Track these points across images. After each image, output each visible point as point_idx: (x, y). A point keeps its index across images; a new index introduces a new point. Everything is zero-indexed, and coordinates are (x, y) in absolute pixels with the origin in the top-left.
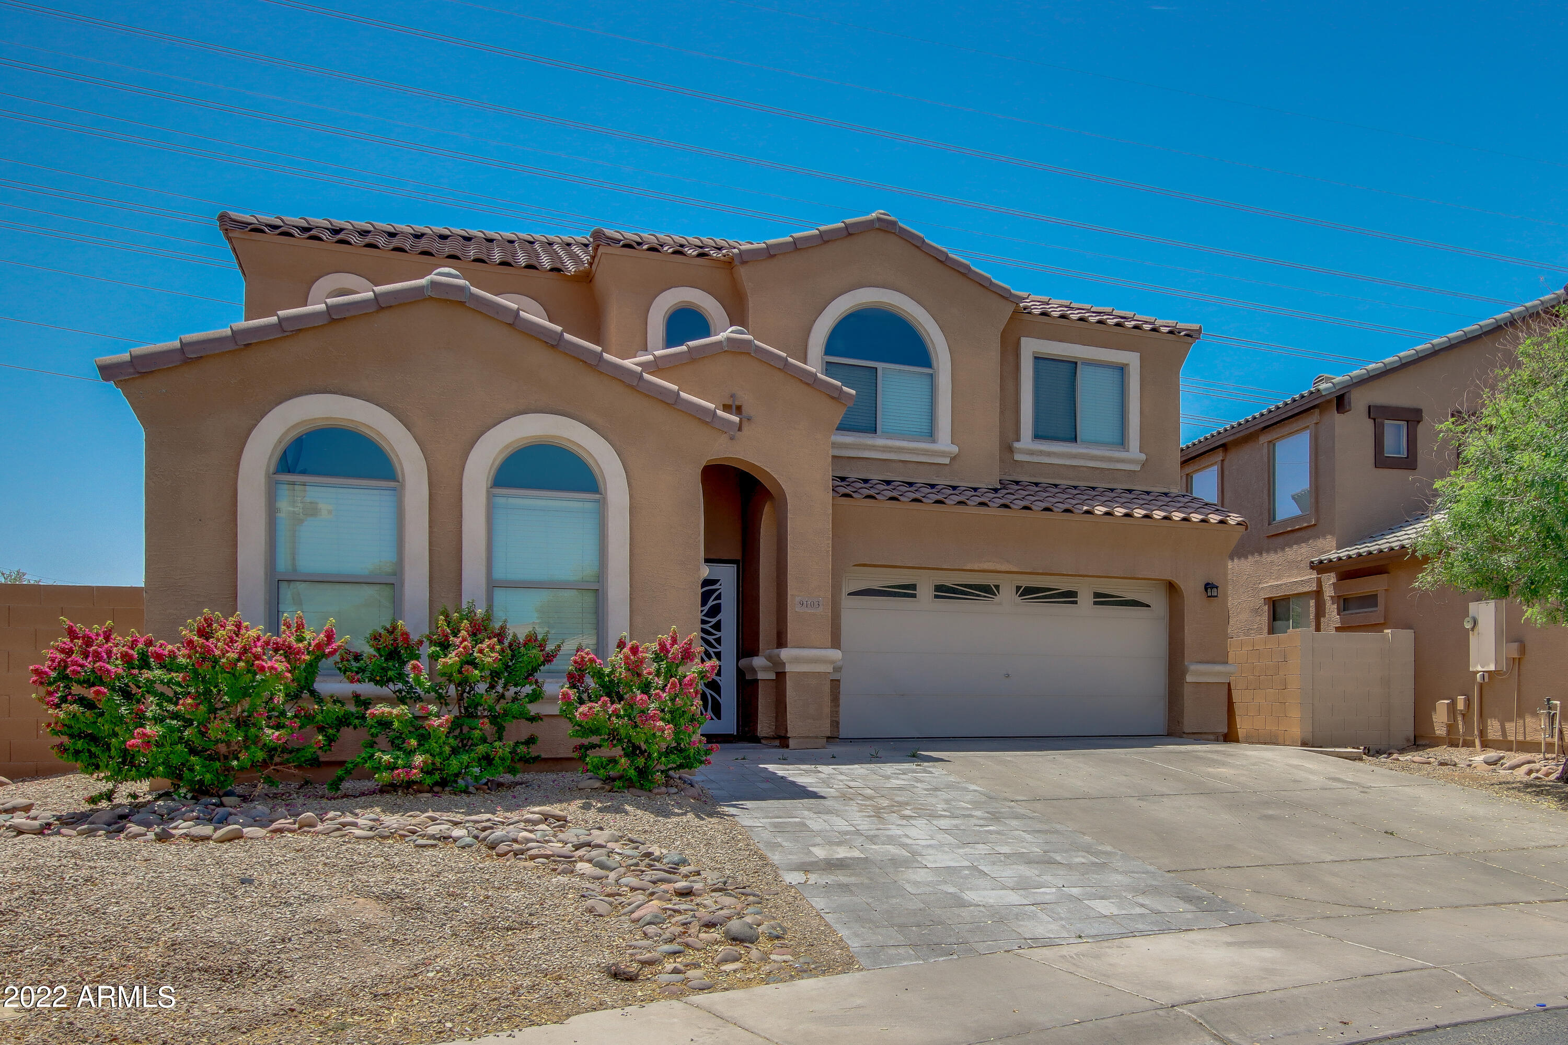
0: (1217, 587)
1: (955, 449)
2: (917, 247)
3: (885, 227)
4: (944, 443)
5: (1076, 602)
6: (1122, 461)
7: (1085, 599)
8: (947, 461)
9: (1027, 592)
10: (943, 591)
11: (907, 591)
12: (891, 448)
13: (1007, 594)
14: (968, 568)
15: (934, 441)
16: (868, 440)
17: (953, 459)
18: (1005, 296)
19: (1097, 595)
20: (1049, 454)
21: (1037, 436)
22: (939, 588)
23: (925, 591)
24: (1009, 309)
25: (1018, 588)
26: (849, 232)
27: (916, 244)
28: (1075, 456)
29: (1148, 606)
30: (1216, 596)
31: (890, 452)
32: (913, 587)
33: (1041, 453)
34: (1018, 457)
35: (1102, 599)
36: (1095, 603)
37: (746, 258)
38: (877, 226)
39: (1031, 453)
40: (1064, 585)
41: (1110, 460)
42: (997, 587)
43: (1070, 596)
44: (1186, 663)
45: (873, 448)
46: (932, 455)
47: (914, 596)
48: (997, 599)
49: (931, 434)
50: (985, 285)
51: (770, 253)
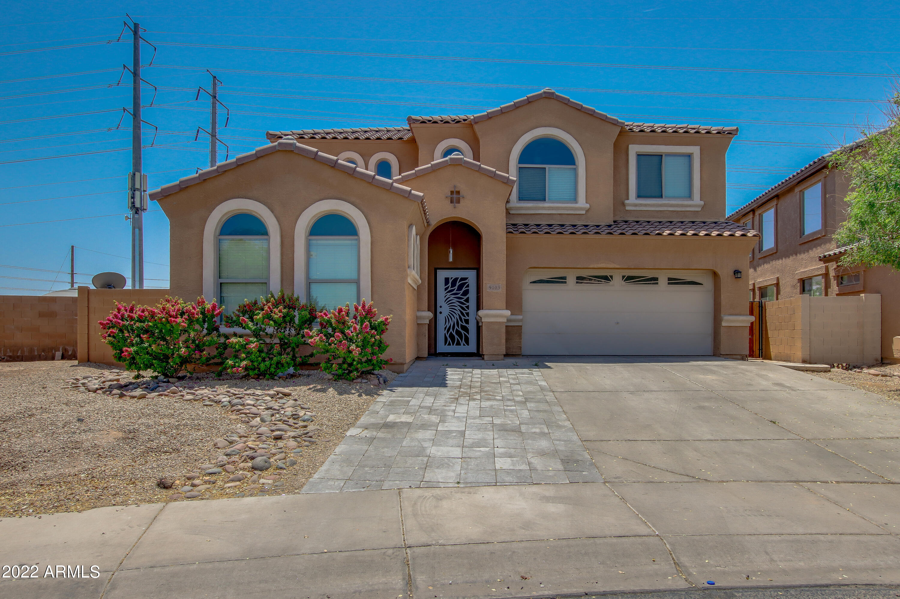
0: (741, 272)
1: (588, 206)
2: (566, 104)
3: (549, 96)
4: (582, 203)
5: (657, 283)
6: (690, 206)
7: (663, 281)
8: (584, 212)
9: (628, 279)
10: (580, 279)
11: (561, 280)
12: (552, 208)
13: (617, 281)
14: (591, 267)
15: (576, 203)
16: (541, 204)
17: (588, 211)
18: (615, 123)
19: (669, 279)
20: (646, 205)
21: (639, 196)
22: (578, 278)
23: (571, 280)
24: (618, 130)
25: (623, 277)
26: (529, 101)
27: (566, 102)
28: (661, 205)
29: (702, 284)
30: (740, 278)
31: (553, 210)
32: (564, 278)
33: (641, 205)
34: (628, 208)
35: (673, 281)
36: (669, 283)
37: (477, 121)
38: (544, 96)
39: (636, 205)
40: (650, 274)
41: (682, 206)
42: (611, 277)
43: (654, 280)
44: (722, 316)
45: (544, 208)
46: (575, 210)
47: (565, 282)
48: (611, 283)
49: (575, 200)
50: (604, 119)
51: (489, 117)
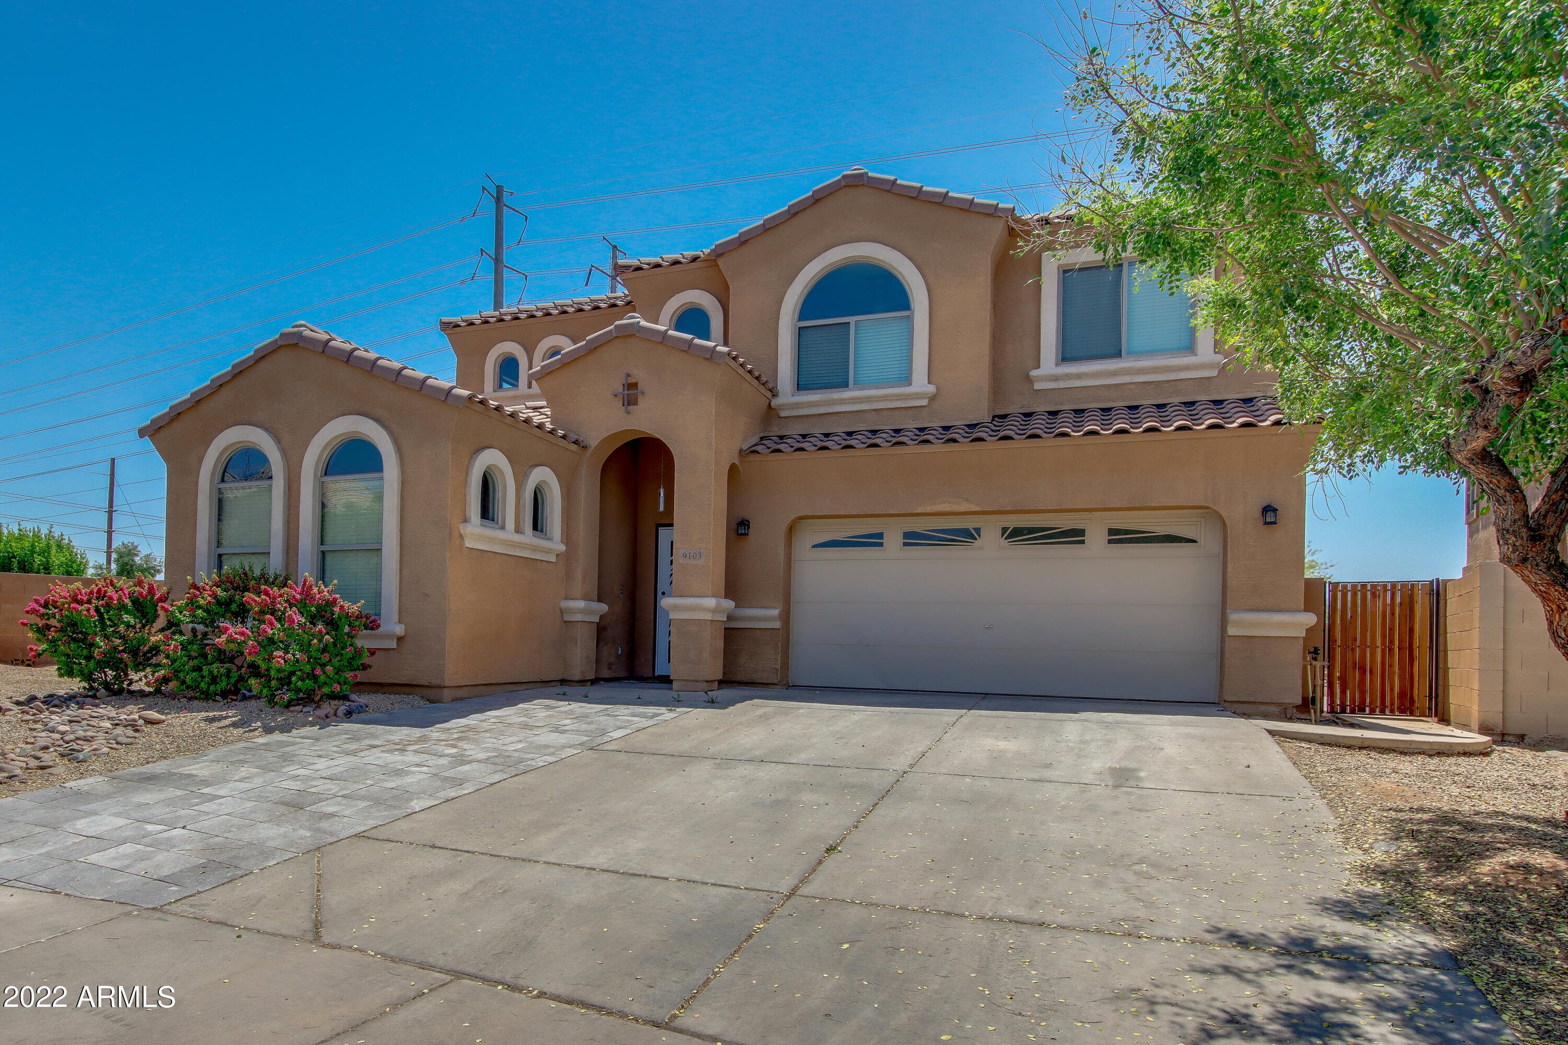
1: (931, 389)
2: (888, 191)
3: (855, 182)
4: (920, 383)
5: (1083, 542)
6: (1187, 368)
7: (1096, 537)
8: (924, 402)
9: (1014, 534)
10: (912, 539)
11: (874, 540)
12: (859, 398)
13: (991, 538)
15: (910, 384)
16: (836, 395)
17: (933, 398)
18: (992, 212)
19: (1112, 532)
20: (1079, 376)
21: (1065, 357)
22: (907, 535)
23: (893, 540)
24: (1000, 227)
25: (1004, 530)
26: (817, 199)
27: (890, 188)
28: (1115, 374)
29: (1195, 541)
31: (861, 402)
32: (880, 536)
33: (1068, 377)
34: (1038, 386)
35: (1118, 536)
36: (1110, 542)
37: (720, 252)
38: (843, 184)
39: (1056, 378)
40: (1065, 522)
41: (1168, 369)
42: (978, 530)
43: (1075, 535)
44: (1228, 612)
45: (842, 401)
46: (906, 399)
47: (881, 545)
48: (977, 543)
49: (907, 380)
50: (968, 208)
51: (743, 241)
